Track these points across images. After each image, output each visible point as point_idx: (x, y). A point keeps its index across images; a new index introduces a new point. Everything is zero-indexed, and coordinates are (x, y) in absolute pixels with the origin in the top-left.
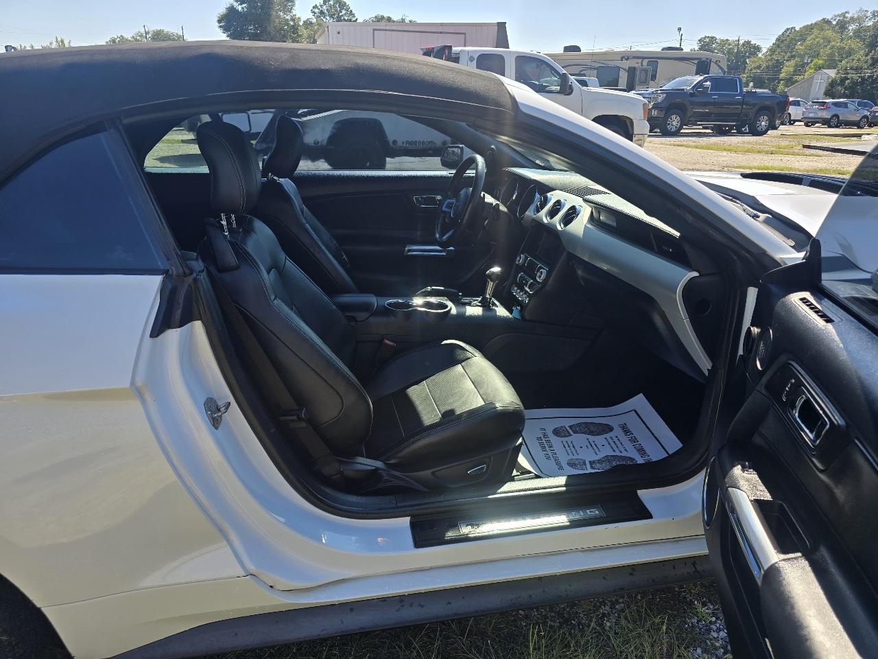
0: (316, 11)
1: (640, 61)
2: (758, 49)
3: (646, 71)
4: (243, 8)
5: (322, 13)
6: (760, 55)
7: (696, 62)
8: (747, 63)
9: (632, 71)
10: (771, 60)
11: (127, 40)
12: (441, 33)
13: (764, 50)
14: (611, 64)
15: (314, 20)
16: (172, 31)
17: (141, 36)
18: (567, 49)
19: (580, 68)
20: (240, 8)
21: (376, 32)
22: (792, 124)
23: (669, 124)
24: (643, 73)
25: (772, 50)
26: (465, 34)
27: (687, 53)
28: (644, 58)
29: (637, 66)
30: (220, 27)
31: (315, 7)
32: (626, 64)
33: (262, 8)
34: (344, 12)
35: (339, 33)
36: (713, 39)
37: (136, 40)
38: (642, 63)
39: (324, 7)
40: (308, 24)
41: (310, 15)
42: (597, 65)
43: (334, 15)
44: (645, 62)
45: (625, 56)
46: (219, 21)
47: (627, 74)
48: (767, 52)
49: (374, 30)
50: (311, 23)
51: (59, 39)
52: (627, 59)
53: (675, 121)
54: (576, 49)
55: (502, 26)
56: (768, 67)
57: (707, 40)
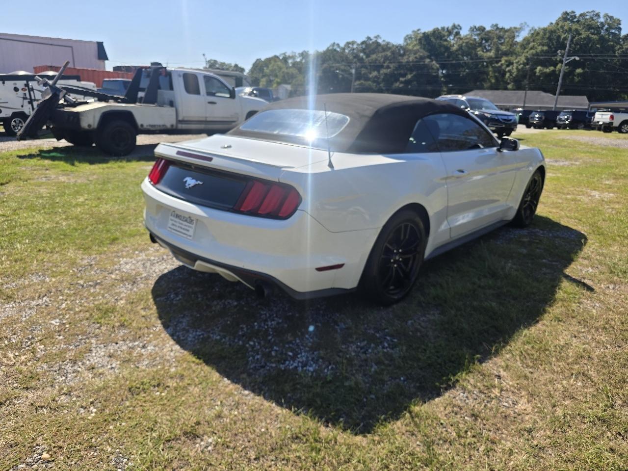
2: (243, 70)
7: (235, 78)
12: (51, 45)
13: (247, 71)
26: (71, 47)
36: (215, 62)
48: (249, 72)
55: (100, 45)
57: (212, 62)
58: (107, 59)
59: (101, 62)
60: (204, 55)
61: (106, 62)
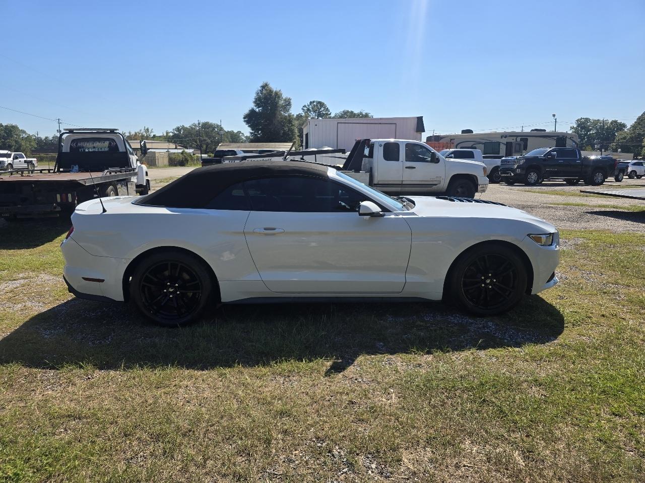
0: (305, 108)
1: (515, 138)
2: (624, 126)
3: (520, 145)
4: (259, 110)
5: (308, 110)
6: (626, 130)
7: (555, 138)
8: (616, 136)
9: (509, 145)
10: (634, 133)
11: (187, 128)
12: (380, 124)
13: (629, 127)
14: (494, 140)
15: (303, 114)
16: (214, 123)
17: (195, 126)
18: (463, 132)
19: (472, 143)
20: (257, 110)
21: (339, 124)
22: (639, 178)
23: (529, 178)
24: (517, 146)
25: (634, 127)
26: (395, 124)
27: (548, 133)
28: (517, 136)
29: (513, 141)
30: (245, 121)
31: (305, 106)
32: (505, 140)
33: (271, 110)
34: (322, 109)
35: (316, 125)
36: (587, 120)
37: (192, 128)
38: (516, 140)
39: (310, 106)
40: (299, 117)
41: (301, 112)
42: (484, 141)
43: (317, 110)
44: (519, 139)
45: (505, 135)
46: (244, 118)
47: (505, 146)
48: (630, 128)
49: (338, 123)
50: (301, 116)
51: (146, 128)
52: (506, 137)
53: (533, 177)
54: (470, 131)
55: (420, 120)
56: (632, 138)
57: (583, 120)
58: (424, 131)
59: (418, 134)
60: (554, 115)
61: (423, 133)
